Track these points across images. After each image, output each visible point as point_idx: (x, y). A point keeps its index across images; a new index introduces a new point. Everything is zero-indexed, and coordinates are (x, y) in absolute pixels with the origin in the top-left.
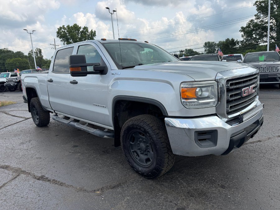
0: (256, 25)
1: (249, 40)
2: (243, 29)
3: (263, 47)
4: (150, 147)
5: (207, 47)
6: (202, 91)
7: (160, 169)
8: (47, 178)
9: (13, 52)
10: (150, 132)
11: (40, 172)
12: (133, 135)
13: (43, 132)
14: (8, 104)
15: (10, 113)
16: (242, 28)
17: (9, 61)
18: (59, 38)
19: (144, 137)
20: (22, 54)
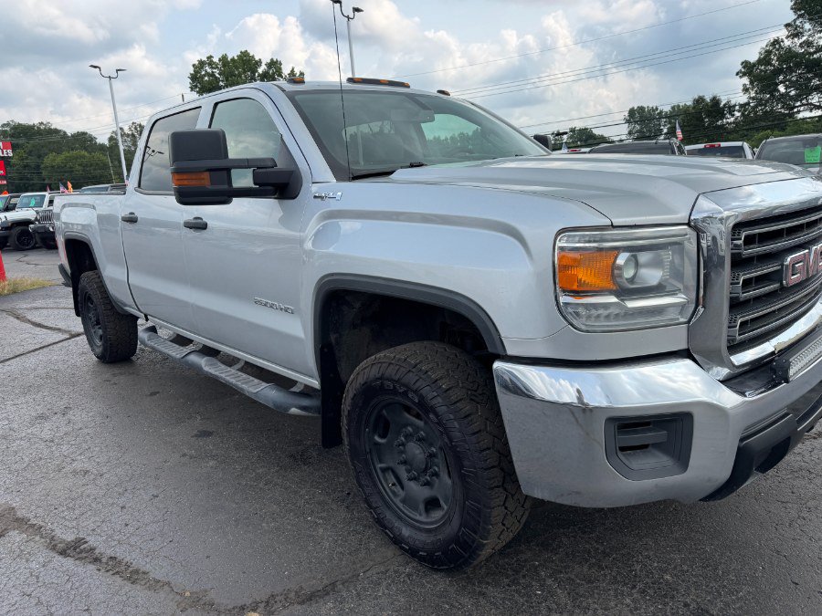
0: (788, 56)
1: (767, 101)
2: (748, 69)
3: (807, 123)
4: (439, 460)
5: (636, 122)
6: (637, 265)
7: (473, 542)
8: (92, 549)
9: (65, 133)
10: (442, 410)
11: (74, 523)
12: (384, 411)
13: (115, 380)
14: (29, 287)
15: (31, 316)
16: (746, 64)
17: (51, 159)
18: (198, 92)
19: (420, 423)
20: (92, 139)
